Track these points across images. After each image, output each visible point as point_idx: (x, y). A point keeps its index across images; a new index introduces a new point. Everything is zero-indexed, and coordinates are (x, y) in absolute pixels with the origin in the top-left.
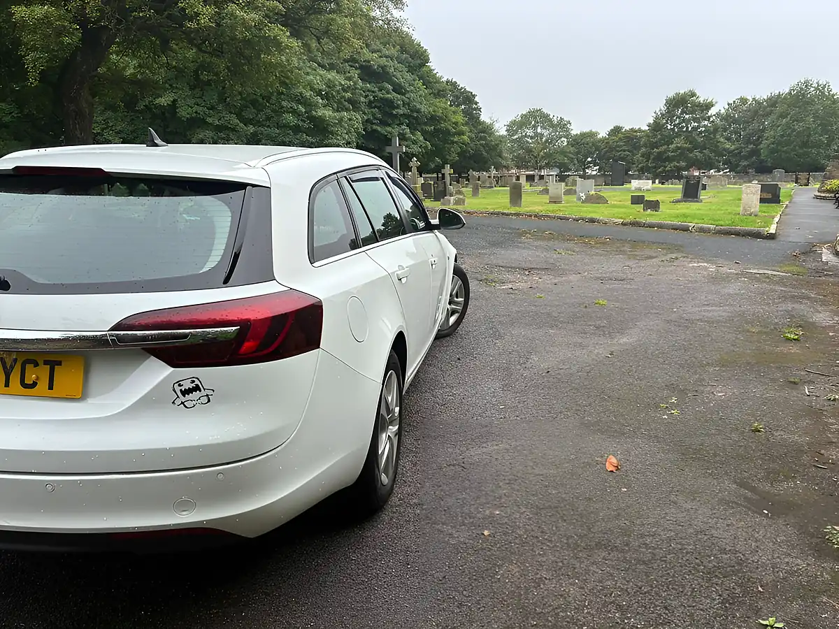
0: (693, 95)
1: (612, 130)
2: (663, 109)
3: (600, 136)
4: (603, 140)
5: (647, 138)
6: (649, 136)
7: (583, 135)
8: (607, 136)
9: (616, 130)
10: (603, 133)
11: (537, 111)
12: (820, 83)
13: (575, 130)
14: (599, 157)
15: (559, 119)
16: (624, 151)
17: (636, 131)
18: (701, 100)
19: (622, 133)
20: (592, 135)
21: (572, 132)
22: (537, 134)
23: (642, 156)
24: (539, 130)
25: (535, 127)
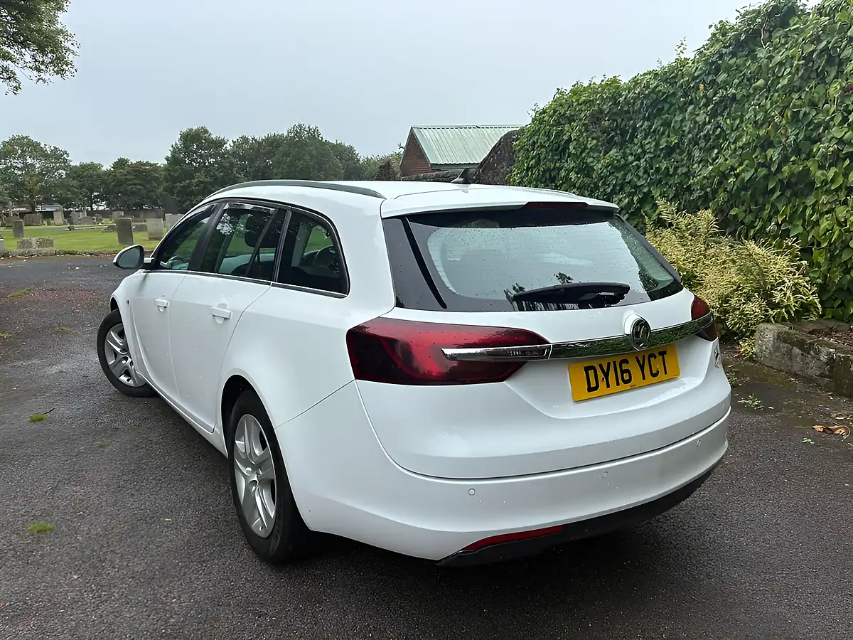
0: (206, 132)
1: (116, 163)
2: (178, 143)
3: (104, 169)
4: (108, 173)
5: (168, 172)
6: (168, 170)
7: (83, 167)
8: (112, 169)
9: (121, 163)
10: (107, 166)
11: (23, 138)
12: (311, 127)
13: (75, 162)
14: (108, 191)
15: (52, 148)
16: (135, 185)
17: (144, 165)
18: (213, 136)
19: (128, 165)
20: (93, 167)
21: (71, 163)
22: (26, 166)
23: (165, 190)
24: (29, 161)
25: (22, 156)
